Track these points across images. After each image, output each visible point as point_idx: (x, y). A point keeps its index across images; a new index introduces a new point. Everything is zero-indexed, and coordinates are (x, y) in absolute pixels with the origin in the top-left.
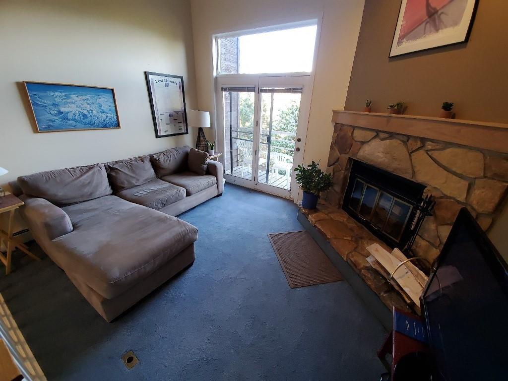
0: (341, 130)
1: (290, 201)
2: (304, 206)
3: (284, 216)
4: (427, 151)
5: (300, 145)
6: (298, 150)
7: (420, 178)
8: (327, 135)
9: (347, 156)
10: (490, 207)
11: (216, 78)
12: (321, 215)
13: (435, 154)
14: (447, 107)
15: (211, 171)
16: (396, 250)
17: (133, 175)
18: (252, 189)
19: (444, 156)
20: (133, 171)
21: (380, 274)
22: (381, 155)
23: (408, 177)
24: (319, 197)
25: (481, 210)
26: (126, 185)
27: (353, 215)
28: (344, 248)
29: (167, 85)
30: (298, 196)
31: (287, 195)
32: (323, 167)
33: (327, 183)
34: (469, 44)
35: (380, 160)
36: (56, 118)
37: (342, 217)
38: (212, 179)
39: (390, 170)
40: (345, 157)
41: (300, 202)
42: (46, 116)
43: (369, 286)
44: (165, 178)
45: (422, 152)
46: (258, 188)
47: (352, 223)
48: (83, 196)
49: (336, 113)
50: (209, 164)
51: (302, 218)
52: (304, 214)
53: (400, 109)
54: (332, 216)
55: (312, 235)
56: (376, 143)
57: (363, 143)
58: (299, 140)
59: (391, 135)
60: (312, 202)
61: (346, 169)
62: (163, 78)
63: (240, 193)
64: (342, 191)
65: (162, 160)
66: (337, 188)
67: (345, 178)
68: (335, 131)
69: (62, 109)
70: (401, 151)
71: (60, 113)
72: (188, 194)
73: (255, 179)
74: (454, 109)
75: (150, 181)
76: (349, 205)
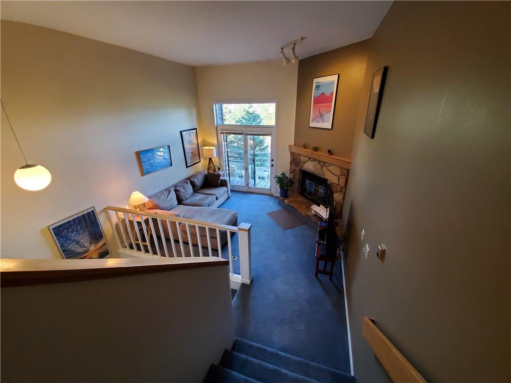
0: (294, 155)
1: (271, 195)
2: (281, 196)
3: (271, 204)
4: (326, 167)
5: (273, 163)
6: (272, 165)
7: (326, 177)
8: (288, 158)
9: (299, 168)
10: (344, 185)
11: (217, 126)
12: (291, 199)
13: (329, 168)
14: (329, 151)
15: (224, 184)
16: (321, 206)
17: (185, 192)
18: (246, 192)
19: (331, 168)
20: (185, 190)
21: (317, 216)
22: (312, 168)
23: (322, 176)
24: (288, 190)
25: (342, 186)
26: (184, 198)
27: (305, 197)
28: (303, 211)
29: (190, 135)
30: (277, 191)
31: (269, 192)
32: (288, 175)
33: (291, 182)
34: (333, 130)
35: (312, 170)
36: (149, 167)
37: (301, 199)
38: (225, 188)
39: (316, 174)
40: (298, 169)
41: (278, 195)
42: (146, 166)
43: (313, 222)
44: (198, 192)
45: (325, 167)
46: (249, 190)
47: (306, 201)
48: (170, 206)
49: (290, 146)
50: (221, 180)
51: (281, 203)
52: (281, 200)
53: (316, 149)
54: (296, 199)
55: (288, 209)
56: (309, 163)
57: (305, 162)
58: (272, 160)
59: (315, 160)
60: (285, 193)
61: (299, 174)
62: (188, 132)
63: (240, 195)
64: (299, 184)
65: (196, 181)
66: (296, 184)
67: (299, 178)
68: (291, 156)
69: (152, 162)
70: (319, 166)
71: (151, 164)
72: (217, 199)
73: (247, 185)
74: (332, 152)
75: (192, 195)
76: (303, 192)
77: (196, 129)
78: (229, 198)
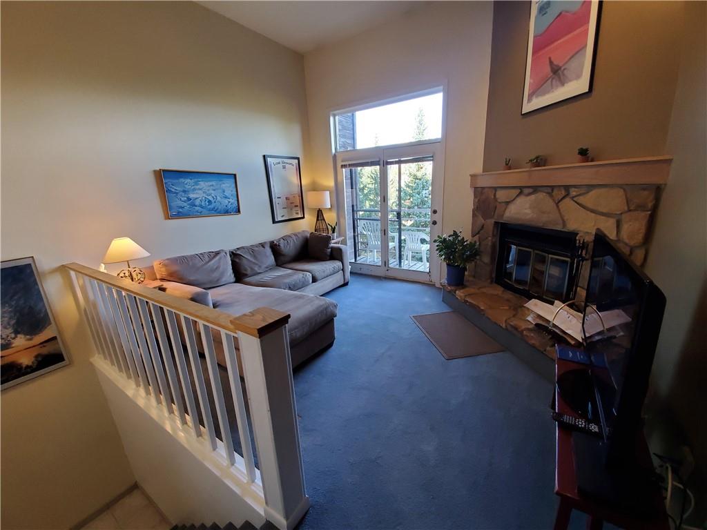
0: (482, 193)
1: (431, 285)
2: (449, 284)
3: (427, 299)
4: (572, 198)
5: (437, 217)
6: (434, 223)
7: (571, 226)
8: (467, 202)
9: (493, 221)
10: (640, 237)
11: (335, 155)
12: (472, 290)
13: (581, 200)
14: (583, 153)
15: (337, 255)
16: (556, 302)
17: (254, 261)
18: (383, 276)
19: (589, 199)
20: (255, 257)
22: (528, 211)
23: (559, 228)
24: (465, 269)
25: (632, 243)
26: (249, 272)
27: (508, 287)
28: (501, 316)
29: (284, 167)
30: (441, 275)
31: (426, 279)
32: (466, 235)
33: (472, 253)
34: (594, 93)
35: (528, 217)
36: (185, 204)
37: (498, 290)
38: (338, 264)
39: (540, 225)
40: (490, 222)
41: (444, 281)
42: (176, 202)
43: (533, 346)
44: (284, 266)
45: (567, 200)
46: (390, 274)
47: (509, 295)
48: (210, 282)
49: (473, 177)
50: (332, 248)
51: (448, 298)
52: (450, 292)
53: (539, 162)
54: (484, 290)
55: (465, 312)
56: (521, 201)
57: (508, 203)
58: (435, 212)
59: (536, 189)
60: (457, 278)
61: (493, 236)
62: (280, 160)
63: (370, 282)
64: (492, 259)
65: (282, 245)
66: (486, 259)
67: (494, 246)
68: (475, 196)
69: (191, 196)
70: (548, 203)
71: (189, 199)
72: (314, 280)
73: (386, 263)
74: (590, 154)
75: (270, 269)
76: (501, 277)
77: (298, 159)
78: (346, 284)
